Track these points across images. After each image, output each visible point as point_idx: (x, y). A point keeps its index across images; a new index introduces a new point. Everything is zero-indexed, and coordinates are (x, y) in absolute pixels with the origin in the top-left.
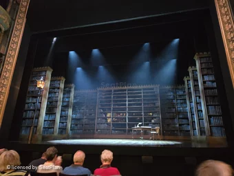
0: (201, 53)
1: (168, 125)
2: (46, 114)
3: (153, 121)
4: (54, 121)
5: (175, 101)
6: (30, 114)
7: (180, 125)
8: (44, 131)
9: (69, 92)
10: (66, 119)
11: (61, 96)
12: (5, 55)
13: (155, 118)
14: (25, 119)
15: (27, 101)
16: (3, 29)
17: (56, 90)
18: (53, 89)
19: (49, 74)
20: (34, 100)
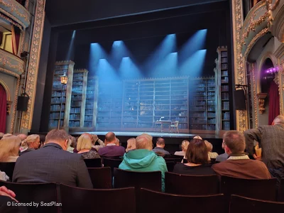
0: (223, 47)
1: (196, 119)
2: (72, 107)
3: (180, 115)
4: (79, 115)
5: (205, 94)
6: (56, 108)
7: (209, 119)
8: (70, 124)
9: (93, 84)
10: (92, 112)
11: (85, 88)
12: (29, 53)
13: (183, 111)
14: (52, 112)
15: (53, 96)
16: (25, 27)
17: (79, 83)
18: (76, 83)
19: (71, 68)
20: (59, 95)
